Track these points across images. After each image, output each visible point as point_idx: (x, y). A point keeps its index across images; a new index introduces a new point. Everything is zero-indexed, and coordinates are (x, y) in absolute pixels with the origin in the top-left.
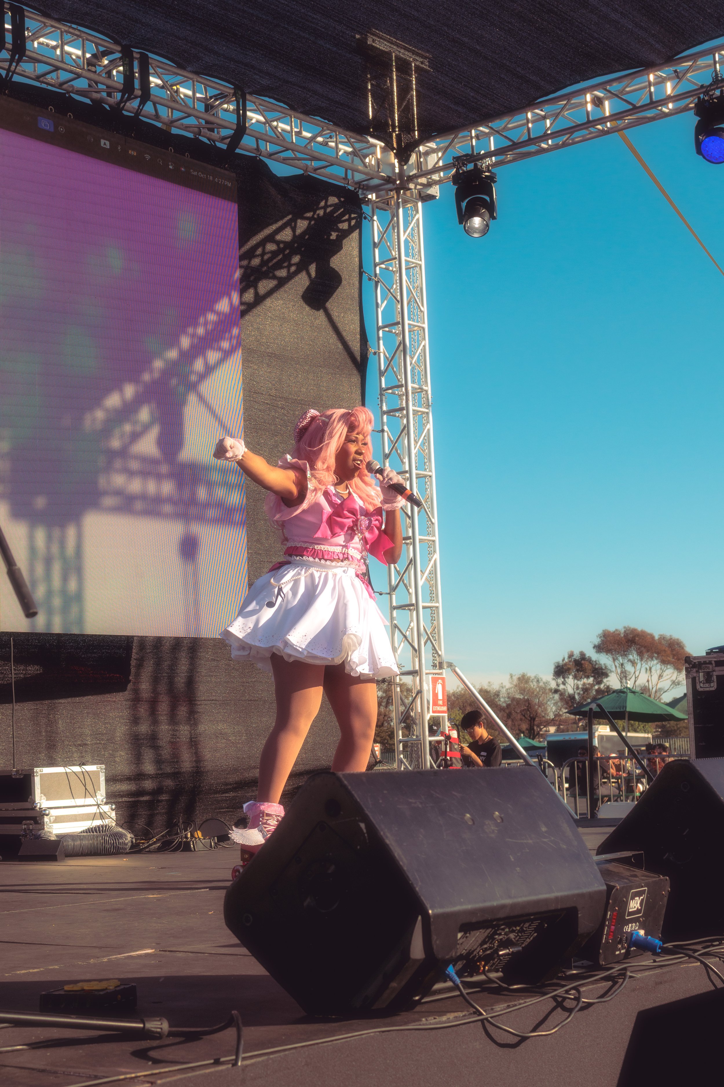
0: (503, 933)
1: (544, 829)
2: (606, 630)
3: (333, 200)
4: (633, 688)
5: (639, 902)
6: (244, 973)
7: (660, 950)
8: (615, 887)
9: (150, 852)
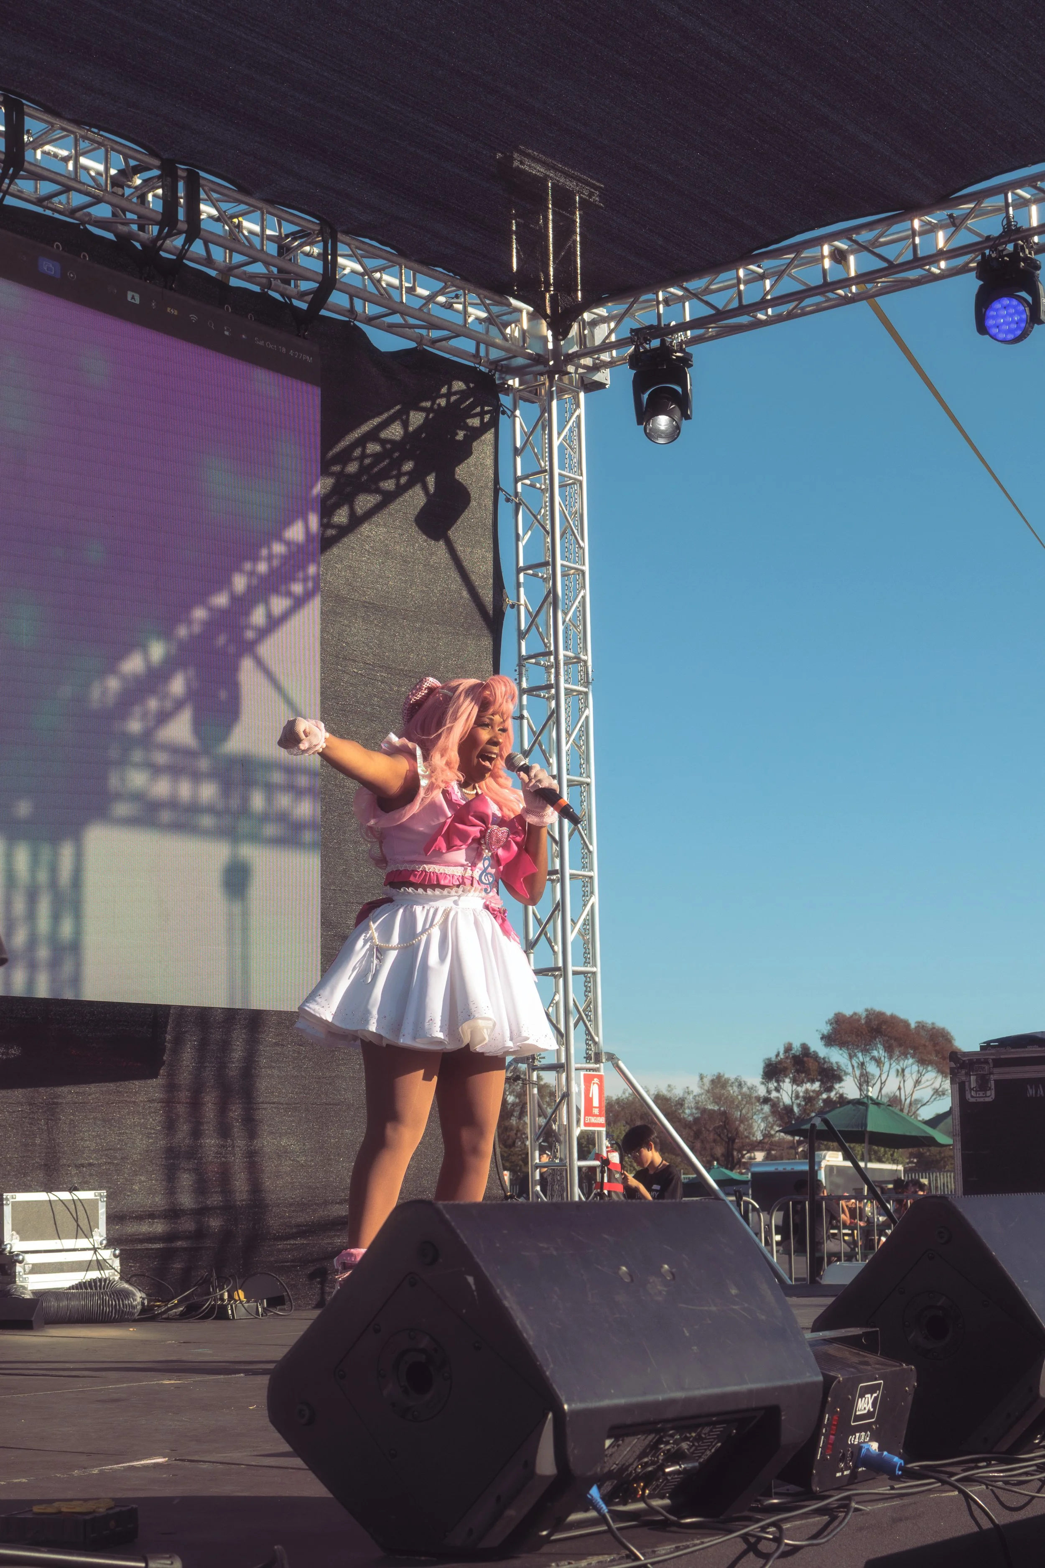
0: (671, 1442)
1: (734, 1291)
2: (839, 1013)
3: (459, 385)
4: (877, 1098)
5: (871, 1402)
6: (296, 1495)
7: (900, 1473)
8: (836, 1378)
9: (168, 1319)
